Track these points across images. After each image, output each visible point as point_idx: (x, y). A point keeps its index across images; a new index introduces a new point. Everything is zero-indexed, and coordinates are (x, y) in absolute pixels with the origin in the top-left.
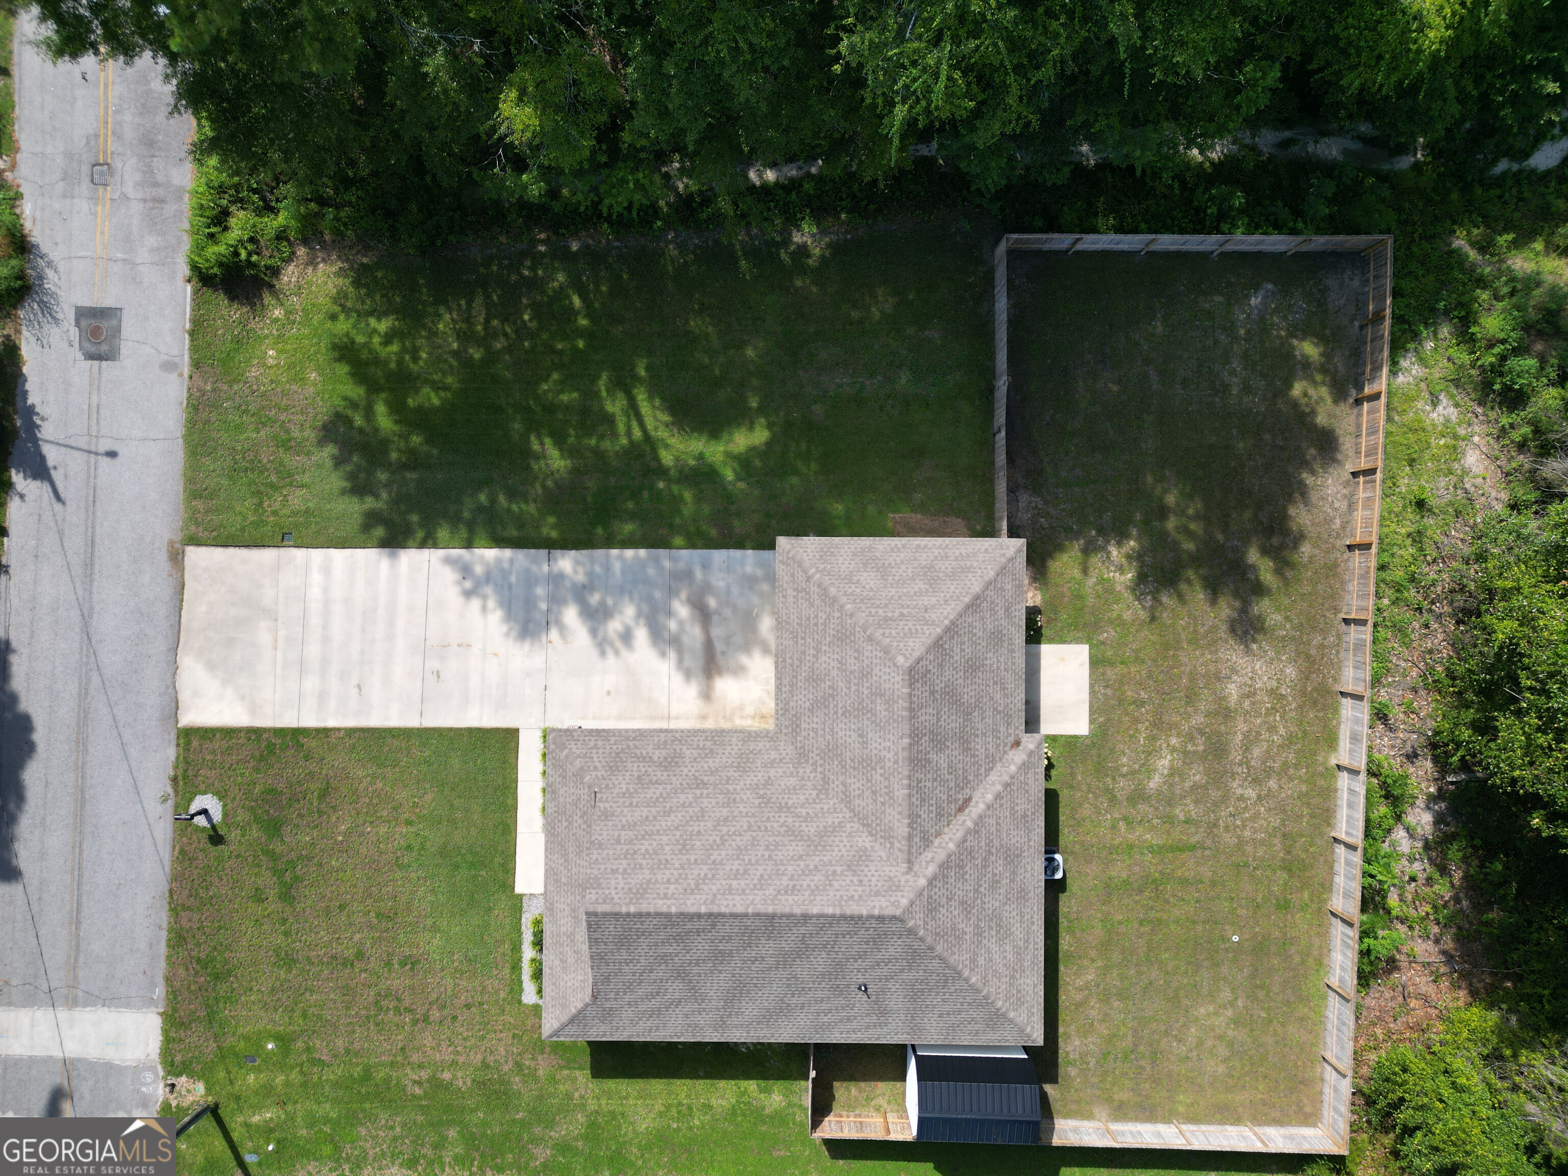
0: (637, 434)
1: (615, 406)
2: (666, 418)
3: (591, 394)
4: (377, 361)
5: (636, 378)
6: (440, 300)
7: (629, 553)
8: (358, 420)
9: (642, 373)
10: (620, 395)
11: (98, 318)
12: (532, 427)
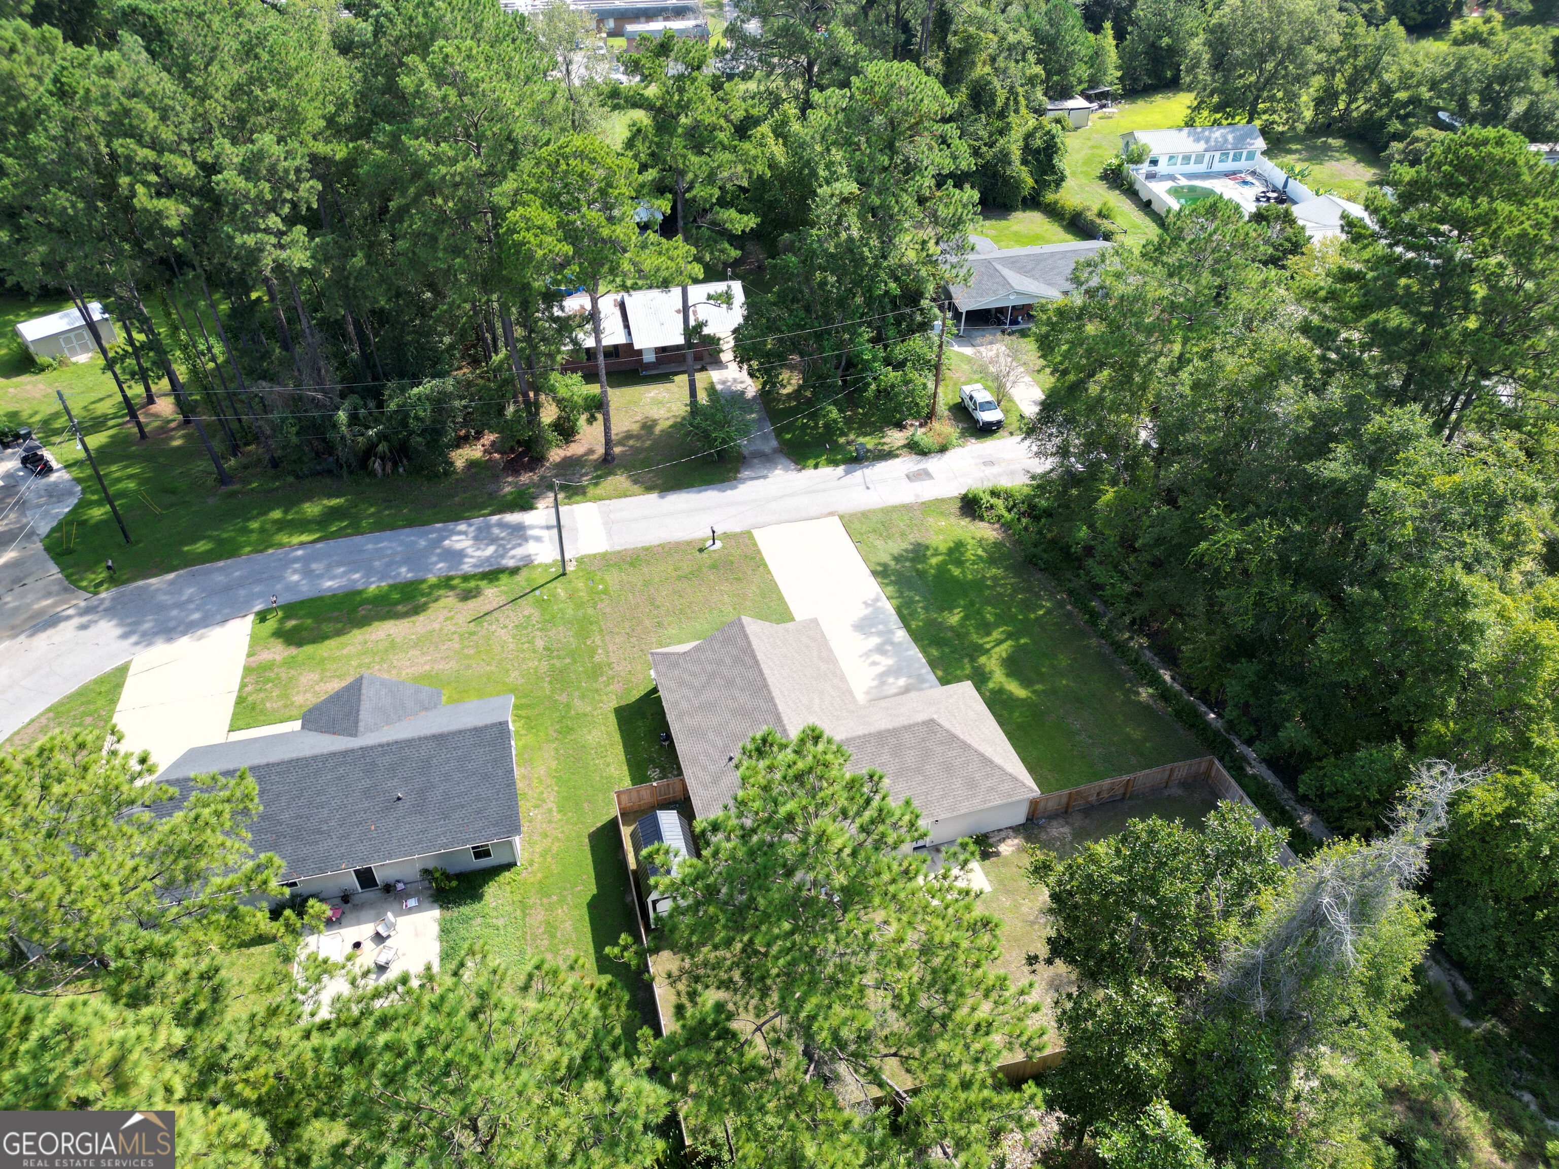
0: (988, 646)
1: (996, 634)
2: (1004, 655)
3: (997, 625)
4: (962, 554)
5: (1017, 640)
6: (1006, 569)
7: (920, 655)
8: (929, 553)
9: (1022, 641)
10: (1003, 637)
11: (925, 475)
12: (965, 608)
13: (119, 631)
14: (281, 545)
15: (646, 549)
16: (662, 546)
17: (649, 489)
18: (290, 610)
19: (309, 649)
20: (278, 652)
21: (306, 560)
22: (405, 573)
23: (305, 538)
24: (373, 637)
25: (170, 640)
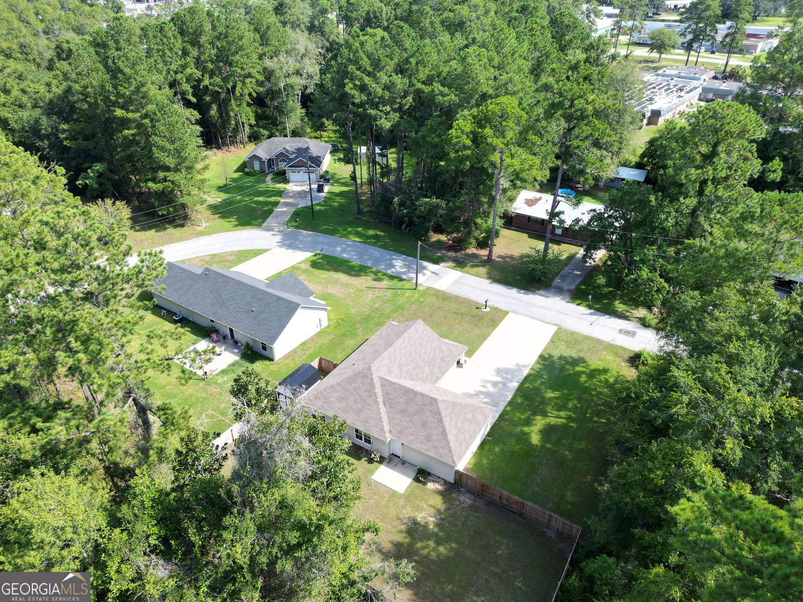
1: (562, 414)
3: (569, 410)
4: (600, 375)
5: (571, 422)
6: (615, 394)
7: (510, 397)
8: (582, 364)
9: (571, 424)
10: (565, 416)
11: (632, 334)
12: (564, 394)
13: (279, 240)
14: (348, 238)
15: (457, 297)
16: (464, 299)
17: (489, 278)
18: (325, 257)
19: (314, 270)
20: (307, 266)
21: (348, 246)
22: (369, 264)
23: (358, 240)
24: (335, 276)
25: (287, 249)
